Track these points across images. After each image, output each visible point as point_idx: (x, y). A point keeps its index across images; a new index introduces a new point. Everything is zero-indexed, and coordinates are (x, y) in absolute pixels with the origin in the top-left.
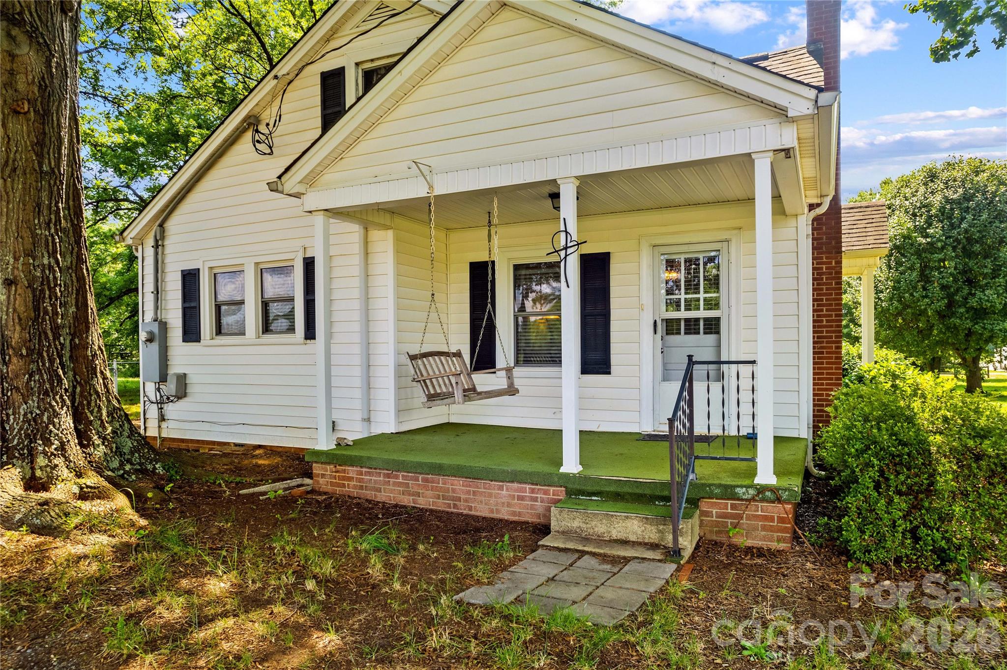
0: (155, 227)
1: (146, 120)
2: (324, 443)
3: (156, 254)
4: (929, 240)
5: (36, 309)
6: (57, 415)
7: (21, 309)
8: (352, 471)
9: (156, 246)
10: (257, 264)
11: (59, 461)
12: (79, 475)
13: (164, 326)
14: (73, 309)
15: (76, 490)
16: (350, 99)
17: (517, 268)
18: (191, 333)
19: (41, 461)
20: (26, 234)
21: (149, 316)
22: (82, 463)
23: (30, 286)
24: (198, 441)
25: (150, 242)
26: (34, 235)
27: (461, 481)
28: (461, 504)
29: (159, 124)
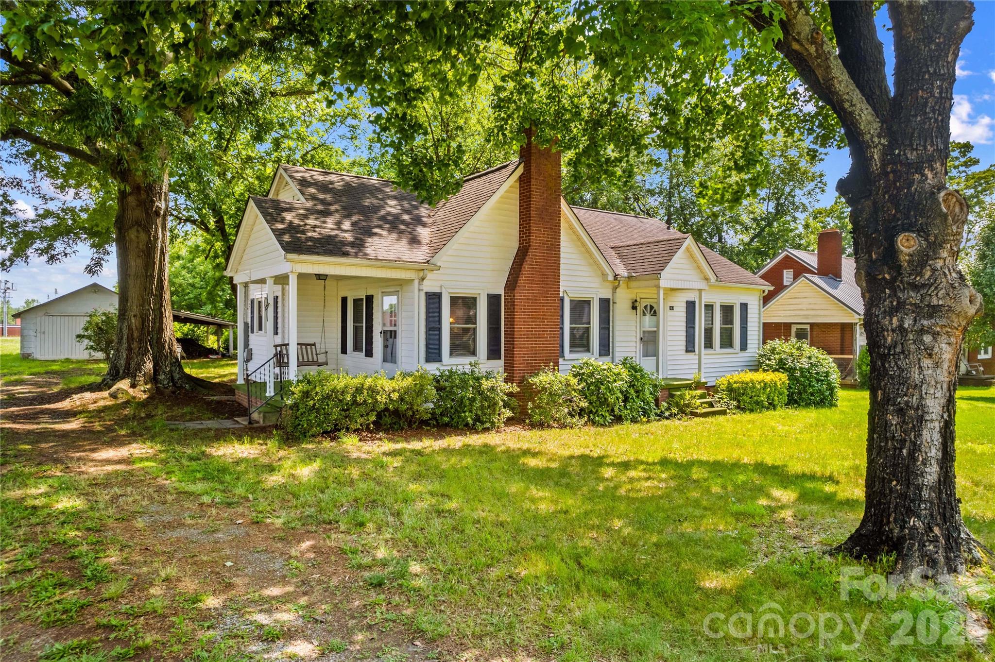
5: (143, 325)
6: (145, 363)
7: (138, 325)
14: (158, 324)
15: (143, 389)
17: (355, 300)
20: (140, 299)
26: (143, 298)
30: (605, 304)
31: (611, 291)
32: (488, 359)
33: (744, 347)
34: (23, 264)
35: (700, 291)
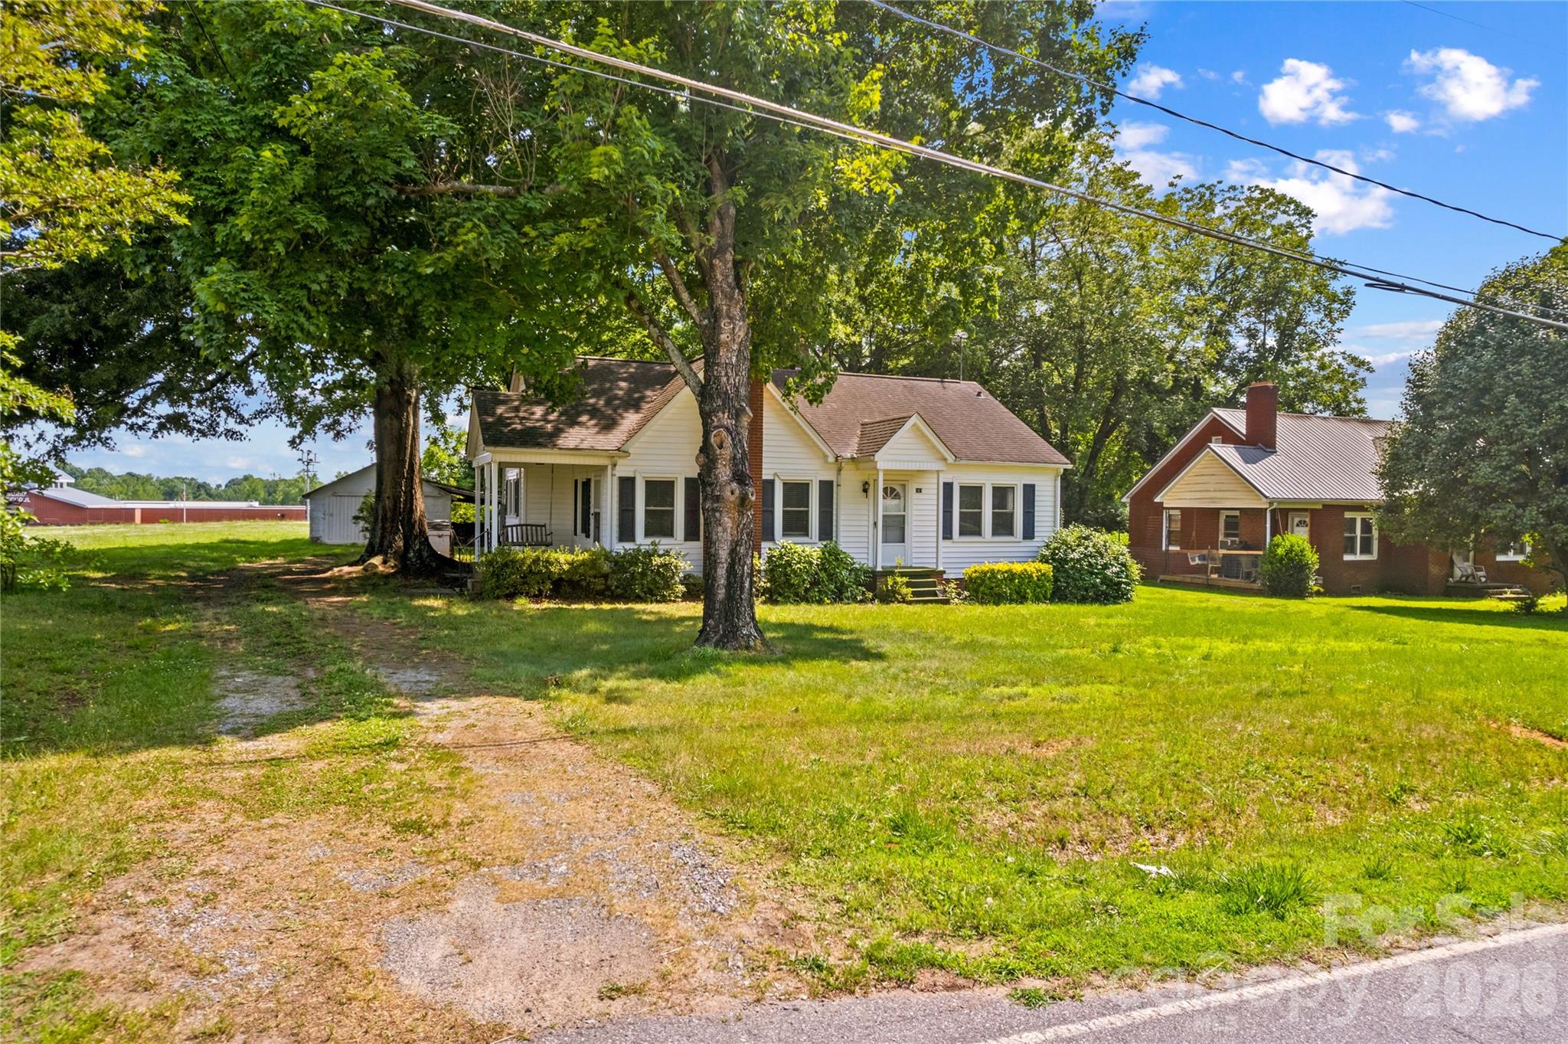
30: (827, 488)
31: (835, 472)
32: (686, 540)
33: (1029, 533)
34: (311, 441)
35: (938, 472)
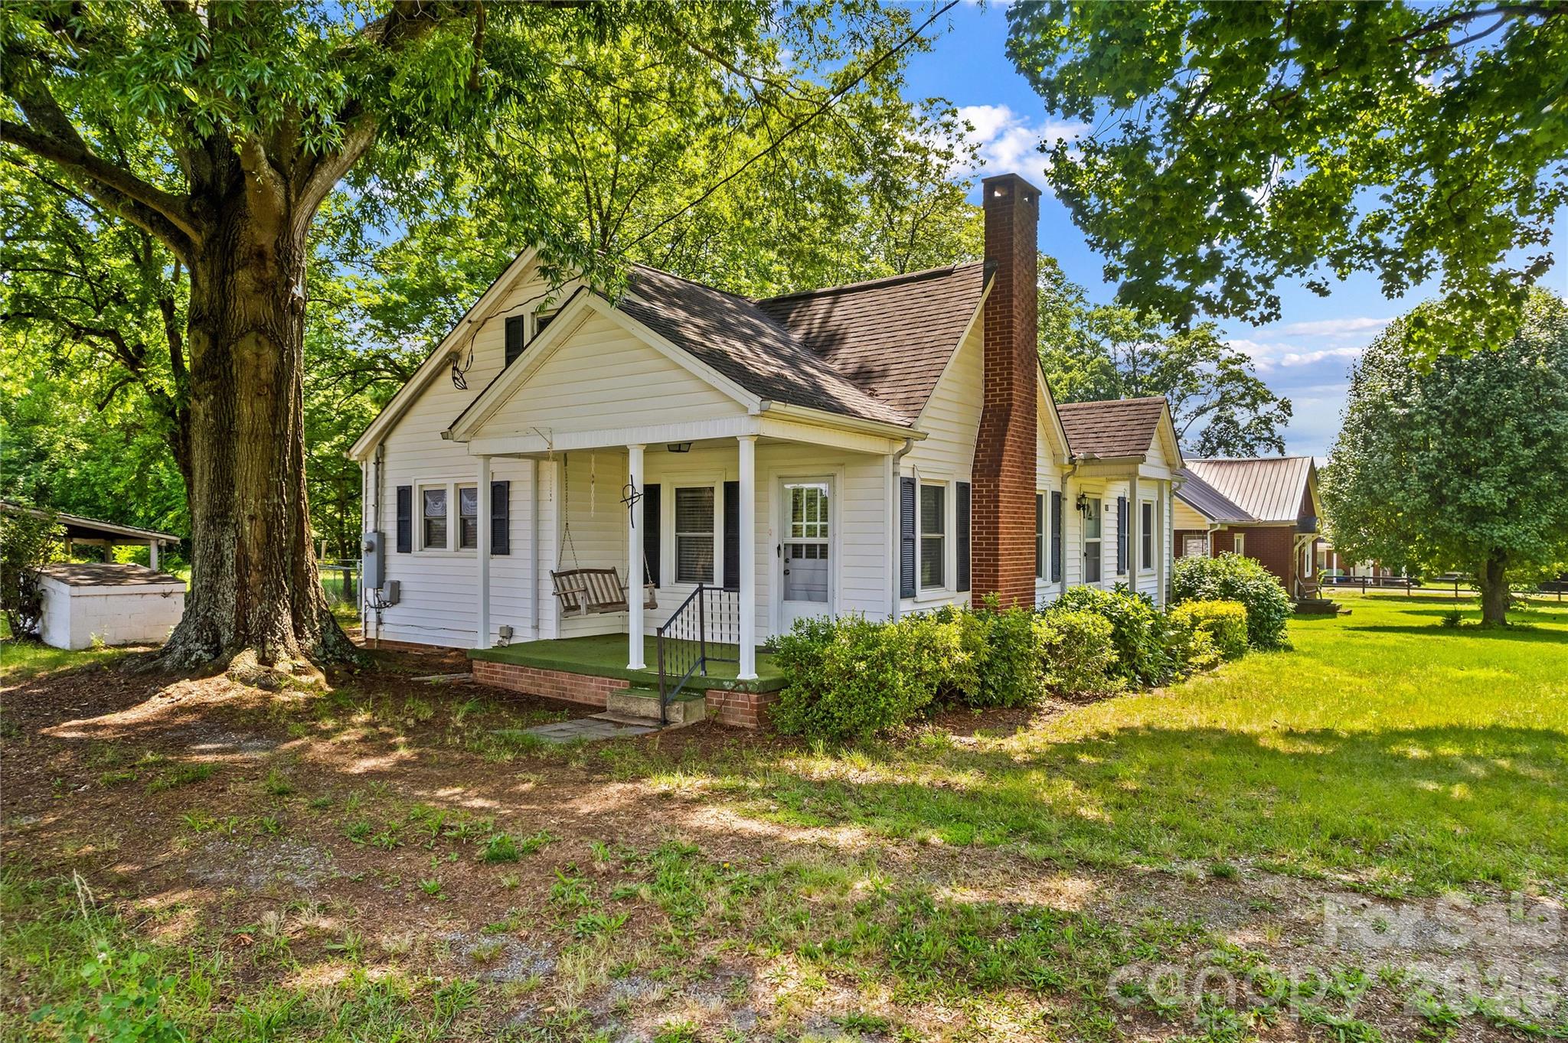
0: (377, 445)
1: (409, 276)
2: (482, 643)
3: (377, 470)
4: (1407, 411)
5: (269, 536)
6: (280, 614)
7: (259, 537)
8: (499, 667)
9: (377, 463)
10: (456, 485)
11: (280, 647)
12: (293, 658)
13: (382, 536)
14: (294, 535)
15: (290, 668)
16: (527, 338)
17: (678, 491)
18: (404, 545)
19: (269, 647)
20: (263, 482)
21: (371, 528)
22: (296, 649)
23: (265, 519)
24: (408, 644)
25: (372, 459)
26: (268, 482)
27: (568, 675)
28: (568, 693)
29: (421, 278)
30: (1056, 503)
31: (1060, 481)
32: (958, 590)
